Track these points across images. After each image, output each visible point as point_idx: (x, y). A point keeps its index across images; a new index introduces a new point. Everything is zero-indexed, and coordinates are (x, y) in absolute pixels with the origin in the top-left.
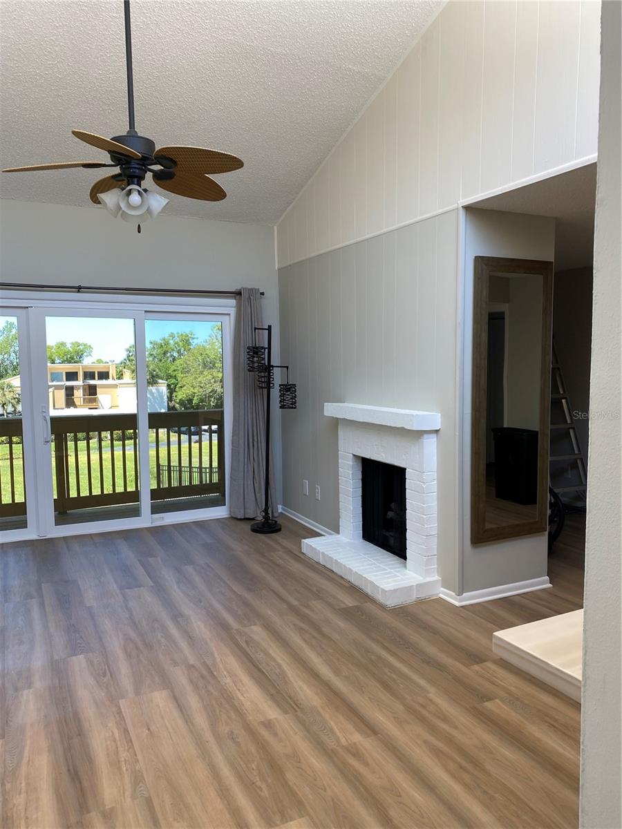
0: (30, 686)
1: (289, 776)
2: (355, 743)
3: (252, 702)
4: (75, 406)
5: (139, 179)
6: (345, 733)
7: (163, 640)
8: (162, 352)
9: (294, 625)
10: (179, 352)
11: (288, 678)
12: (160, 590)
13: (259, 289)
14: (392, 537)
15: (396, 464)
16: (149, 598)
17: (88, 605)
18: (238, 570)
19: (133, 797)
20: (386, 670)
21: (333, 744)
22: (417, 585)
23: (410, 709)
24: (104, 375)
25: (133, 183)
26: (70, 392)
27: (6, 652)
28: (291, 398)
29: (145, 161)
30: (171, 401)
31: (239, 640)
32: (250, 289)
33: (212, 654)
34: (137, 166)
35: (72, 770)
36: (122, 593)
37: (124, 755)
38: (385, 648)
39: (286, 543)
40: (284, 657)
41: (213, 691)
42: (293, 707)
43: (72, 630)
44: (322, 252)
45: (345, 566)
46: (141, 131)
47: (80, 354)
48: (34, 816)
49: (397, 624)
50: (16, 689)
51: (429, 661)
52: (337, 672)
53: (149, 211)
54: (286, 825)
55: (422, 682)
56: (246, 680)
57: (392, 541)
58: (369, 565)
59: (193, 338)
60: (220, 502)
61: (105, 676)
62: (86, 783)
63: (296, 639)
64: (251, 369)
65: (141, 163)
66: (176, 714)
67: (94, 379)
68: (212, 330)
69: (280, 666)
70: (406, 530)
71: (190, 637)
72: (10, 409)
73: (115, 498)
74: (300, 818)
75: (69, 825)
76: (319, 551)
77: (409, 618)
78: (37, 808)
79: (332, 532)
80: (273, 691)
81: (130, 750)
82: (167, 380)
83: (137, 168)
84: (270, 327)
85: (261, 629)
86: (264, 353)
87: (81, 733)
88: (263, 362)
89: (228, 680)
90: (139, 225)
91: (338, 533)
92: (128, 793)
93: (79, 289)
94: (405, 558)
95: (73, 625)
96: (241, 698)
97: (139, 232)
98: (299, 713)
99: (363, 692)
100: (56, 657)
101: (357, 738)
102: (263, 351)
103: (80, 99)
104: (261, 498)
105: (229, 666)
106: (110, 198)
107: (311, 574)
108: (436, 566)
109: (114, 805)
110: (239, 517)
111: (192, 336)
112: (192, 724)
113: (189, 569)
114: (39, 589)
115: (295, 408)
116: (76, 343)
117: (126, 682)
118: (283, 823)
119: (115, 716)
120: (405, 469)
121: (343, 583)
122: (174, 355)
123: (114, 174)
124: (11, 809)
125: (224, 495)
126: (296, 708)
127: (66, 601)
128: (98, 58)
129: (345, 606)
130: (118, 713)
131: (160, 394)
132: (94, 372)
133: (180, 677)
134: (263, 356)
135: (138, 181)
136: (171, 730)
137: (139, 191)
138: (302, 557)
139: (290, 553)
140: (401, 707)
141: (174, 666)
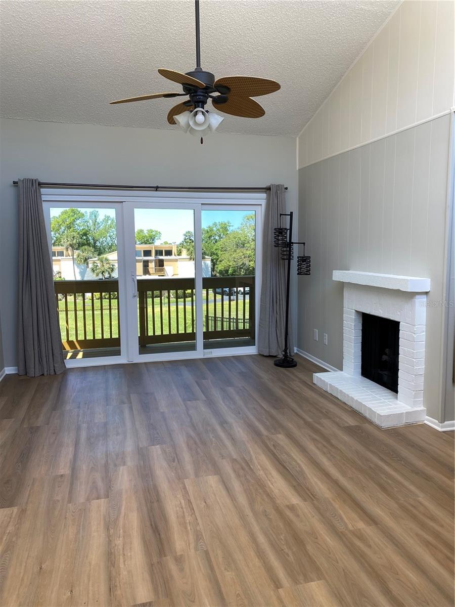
0: (124, 464)
1: (309, 547)
2: (359, 529)
3: (279, 490)
4: (150, 274)
5: (204, 103)
6: (352, 521)
7: (214, 439)
8: (208, 236)
9: (310, 436)
10: (220, 236)
11: (306, 474)
12: (210, 403)
13: (283, 185)
14: (385, 374)
15: (392, 319)
16: (204, 409)
17: (161, 411)
18: (266, 393)
19: (196, 549)
20: (383, 476)
21: (342, 528)
22: (406, 413)
23: (403, 508)
24: (169, 253)
25: (199, 107)
26: (146, 264)
27: (108, 439)
28: (306, 267)
29: (207, 90)
30: (214, 271)
31: (268, 443)
32: (277, 186)
33: (249, 452)
34: (202, 94)
35: (154, 525)
36: (184, 404)
37: (188, 519)
38: (382, 459)
39: (301, 375)
40: (302, 459)
41: (250, 479)
42: (310, 497)
43: (151, 427)
44: (334, 155)
45: (348, 395)
46: (205, 68)
47: (153, 238)
48: (129, 554)
49: (390, 441)
50: (115, 465)
51: (417, 472)
52: (344, 474)
53: (209, 127)
54: (307, 584)
55: (412, 488)
56: (274, 473)
57: (385, 379)
58: (367, 395)
59: (230, 226)
60: (251, 343)
61: (174, 462)
62: (163, 536)
63: (311, 447)
64: (277, 245)
65: (204, 91)
66: (224, 493)
67: (162, 255)
68: (244, 220)
69: (300, 466)
70: (398, 370)
71: (233, 439)
72: (107, 275)
73: (178, 337)
74: (318, 580)
75: (152, 563)
76: (327, 383)
77: (400, 438)
78: (130, 549)
79: (336, 369)
80: (295, 484)
81: (193, 516)
82: (211, 256)
83: (202, 95)
84: (292, 213)
85: (284, 437)
86: (286, 233)
87: (159, 500)
88: (285, 240)
89: (261, 472)
90: (202, 138)
91: (342, 370)
92: (192, 546)
93: (157, 188)
94: (396, 392)
95: (152, 424)
96: (271, 486)
97: (202, 143)
98: (315, 502)
99: (365, 491)
100: (141, 446)
101: (361, 525)
102: (286, 231)
103: (161, 50)
104: (282, 342)
105: (262, 462)
106: (182, 118)
107: (322, 400)
108: (422, 399)
109: (183, 553)
110: (265, 355)
111: (229, 225)
112: (235, 500)
113: (231, 390)
114: (129, 398)
115: (309, 274)
116: (151, 230)
117: (189, 467)
118: (306, 583)
119: (182, 491)
120: (399, 323)
121: (347, 408)
122: (216, 238)
123: (185, 101)
124: (114, 547)
125: (254, 338)
126: (313, 498)
127: (147, 406)
128: (174, 18)
129: (348, 425)
130: (183, 489)
131: (206, 266)
132: (162, 251)
133: (227, 467)
134: (285, 235)
135: (202, 104)
136: (221, 504)
137: (203, 112)
138: (313, 386)
139: (304, 383)
140: (396, 505)
141: (222, 459)
